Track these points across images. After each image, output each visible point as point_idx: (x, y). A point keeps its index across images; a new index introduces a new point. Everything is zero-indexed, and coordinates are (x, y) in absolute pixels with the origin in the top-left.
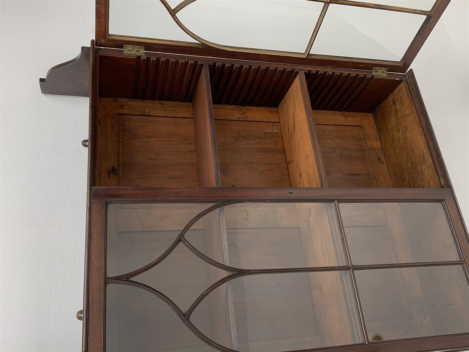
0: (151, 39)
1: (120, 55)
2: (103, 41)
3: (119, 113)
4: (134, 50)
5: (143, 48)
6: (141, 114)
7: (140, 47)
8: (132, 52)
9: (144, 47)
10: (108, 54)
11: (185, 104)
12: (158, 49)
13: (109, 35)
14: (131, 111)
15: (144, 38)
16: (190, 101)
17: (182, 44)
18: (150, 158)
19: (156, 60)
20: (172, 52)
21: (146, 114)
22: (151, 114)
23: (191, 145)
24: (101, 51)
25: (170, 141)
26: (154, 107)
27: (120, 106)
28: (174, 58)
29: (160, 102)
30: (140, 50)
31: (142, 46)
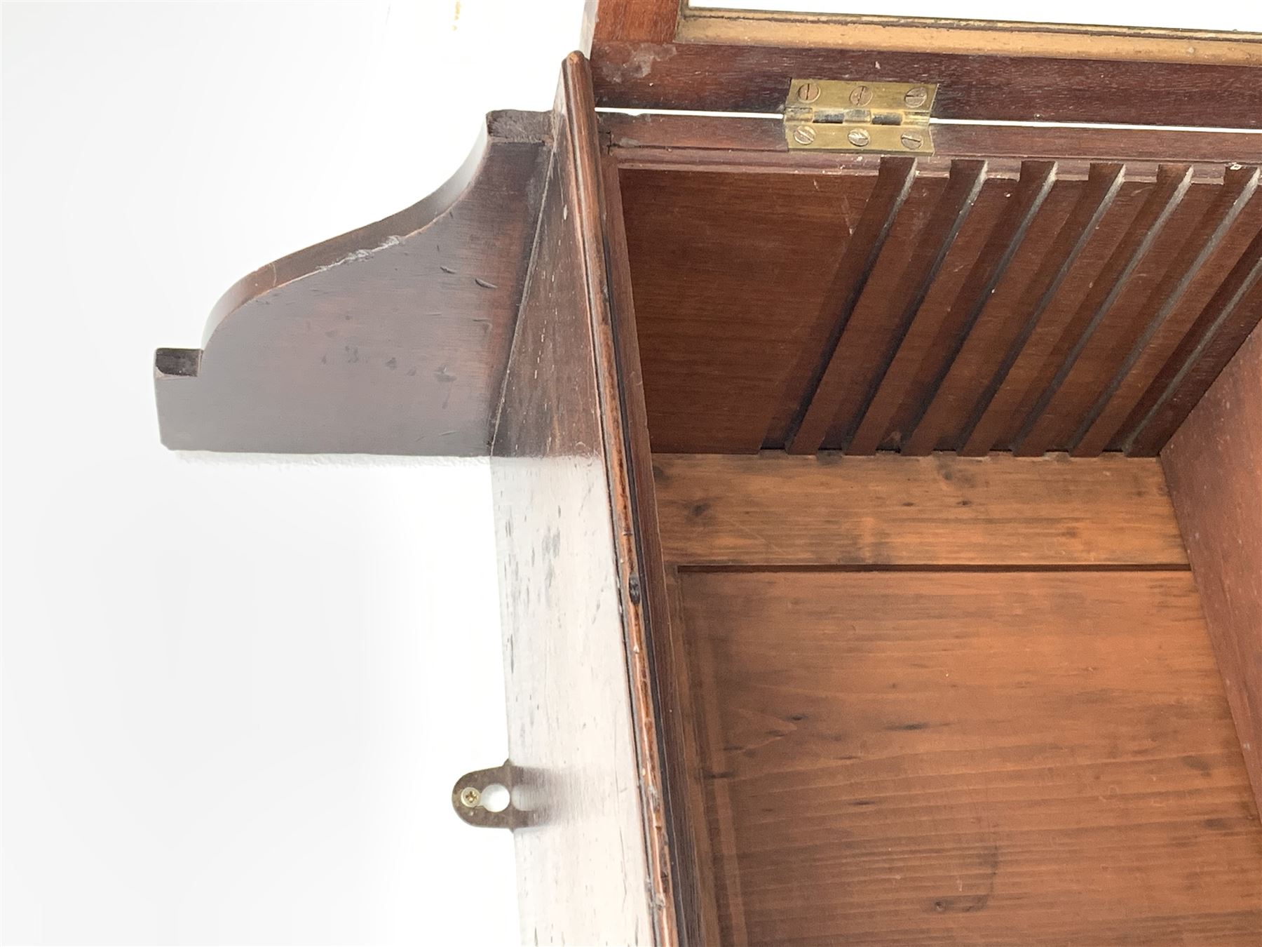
0: (990, 26)
1: (765, 157)
2: (645, 61)
3: (684, 561)
4: (858, 112)
5: (925, 96)
6: (833, 561)
7: (904, 88)
8: (850, 129)
9: (934, 88)
10: (676, 154)
11: (1112, 464)
12: (1031, 99)
13: (685, 17)
14: (761, 541)
15: (937, 24)
16: (1152, 446)
17: (1207, 53)
18: (940, 894)
19: (1017, 176)
20: (1133, 112)
21: (868, 557)
22: (902, 558)
23: (1208, 775)
24: (625, 135)
25: (1056, 747)
26: (909, 505)
27: (686, 506)
28: (1146, 154)
29: (941, 467)
30: (900, 112)
31: (920, 81)
